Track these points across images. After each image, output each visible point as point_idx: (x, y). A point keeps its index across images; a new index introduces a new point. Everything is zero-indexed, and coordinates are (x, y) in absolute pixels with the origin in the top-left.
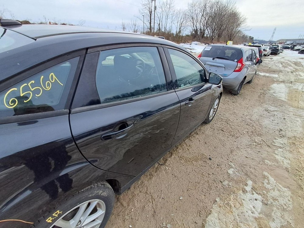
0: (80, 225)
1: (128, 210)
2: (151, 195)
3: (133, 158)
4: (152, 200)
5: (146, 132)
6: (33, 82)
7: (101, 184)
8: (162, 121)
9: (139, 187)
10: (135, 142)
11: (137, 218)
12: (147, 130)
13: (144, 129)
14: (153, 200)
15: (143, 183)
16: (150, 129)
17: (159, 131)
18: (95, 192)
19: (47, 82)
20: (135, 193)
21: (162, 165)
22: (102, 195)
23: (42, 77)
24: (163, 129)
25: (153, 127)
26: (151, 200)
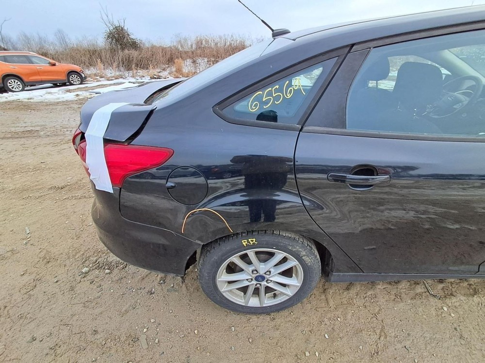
0: (269, 276)
1: (332, 315)
2: (382, 324)
3: (374, 247)
4: (380, 332)
5: (422, 214)
6: (277, 87)
7: (308, 244)
8: (479, 210)
9: (366, 299)
10: (389, 222)
11: (341, 335)
12: (429, 212)
13: (422, 208)
14: (383, 334)
15: (376, 297)
16: (435, 214)
17: (457, 226)
18: (297, 248)
19: (290, 88)
20: (355, 302)
21: (435, 296)
22: (303, 258)
23: (288, 82)
24: (473, 228)
25: (445, 212)
26: (378, 332)
